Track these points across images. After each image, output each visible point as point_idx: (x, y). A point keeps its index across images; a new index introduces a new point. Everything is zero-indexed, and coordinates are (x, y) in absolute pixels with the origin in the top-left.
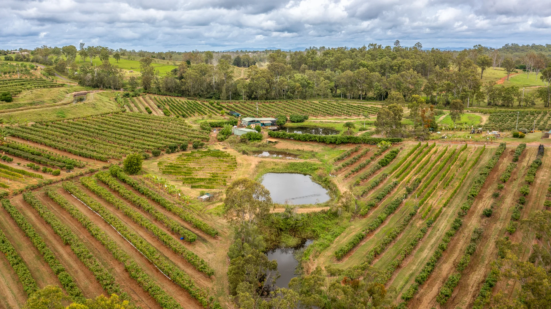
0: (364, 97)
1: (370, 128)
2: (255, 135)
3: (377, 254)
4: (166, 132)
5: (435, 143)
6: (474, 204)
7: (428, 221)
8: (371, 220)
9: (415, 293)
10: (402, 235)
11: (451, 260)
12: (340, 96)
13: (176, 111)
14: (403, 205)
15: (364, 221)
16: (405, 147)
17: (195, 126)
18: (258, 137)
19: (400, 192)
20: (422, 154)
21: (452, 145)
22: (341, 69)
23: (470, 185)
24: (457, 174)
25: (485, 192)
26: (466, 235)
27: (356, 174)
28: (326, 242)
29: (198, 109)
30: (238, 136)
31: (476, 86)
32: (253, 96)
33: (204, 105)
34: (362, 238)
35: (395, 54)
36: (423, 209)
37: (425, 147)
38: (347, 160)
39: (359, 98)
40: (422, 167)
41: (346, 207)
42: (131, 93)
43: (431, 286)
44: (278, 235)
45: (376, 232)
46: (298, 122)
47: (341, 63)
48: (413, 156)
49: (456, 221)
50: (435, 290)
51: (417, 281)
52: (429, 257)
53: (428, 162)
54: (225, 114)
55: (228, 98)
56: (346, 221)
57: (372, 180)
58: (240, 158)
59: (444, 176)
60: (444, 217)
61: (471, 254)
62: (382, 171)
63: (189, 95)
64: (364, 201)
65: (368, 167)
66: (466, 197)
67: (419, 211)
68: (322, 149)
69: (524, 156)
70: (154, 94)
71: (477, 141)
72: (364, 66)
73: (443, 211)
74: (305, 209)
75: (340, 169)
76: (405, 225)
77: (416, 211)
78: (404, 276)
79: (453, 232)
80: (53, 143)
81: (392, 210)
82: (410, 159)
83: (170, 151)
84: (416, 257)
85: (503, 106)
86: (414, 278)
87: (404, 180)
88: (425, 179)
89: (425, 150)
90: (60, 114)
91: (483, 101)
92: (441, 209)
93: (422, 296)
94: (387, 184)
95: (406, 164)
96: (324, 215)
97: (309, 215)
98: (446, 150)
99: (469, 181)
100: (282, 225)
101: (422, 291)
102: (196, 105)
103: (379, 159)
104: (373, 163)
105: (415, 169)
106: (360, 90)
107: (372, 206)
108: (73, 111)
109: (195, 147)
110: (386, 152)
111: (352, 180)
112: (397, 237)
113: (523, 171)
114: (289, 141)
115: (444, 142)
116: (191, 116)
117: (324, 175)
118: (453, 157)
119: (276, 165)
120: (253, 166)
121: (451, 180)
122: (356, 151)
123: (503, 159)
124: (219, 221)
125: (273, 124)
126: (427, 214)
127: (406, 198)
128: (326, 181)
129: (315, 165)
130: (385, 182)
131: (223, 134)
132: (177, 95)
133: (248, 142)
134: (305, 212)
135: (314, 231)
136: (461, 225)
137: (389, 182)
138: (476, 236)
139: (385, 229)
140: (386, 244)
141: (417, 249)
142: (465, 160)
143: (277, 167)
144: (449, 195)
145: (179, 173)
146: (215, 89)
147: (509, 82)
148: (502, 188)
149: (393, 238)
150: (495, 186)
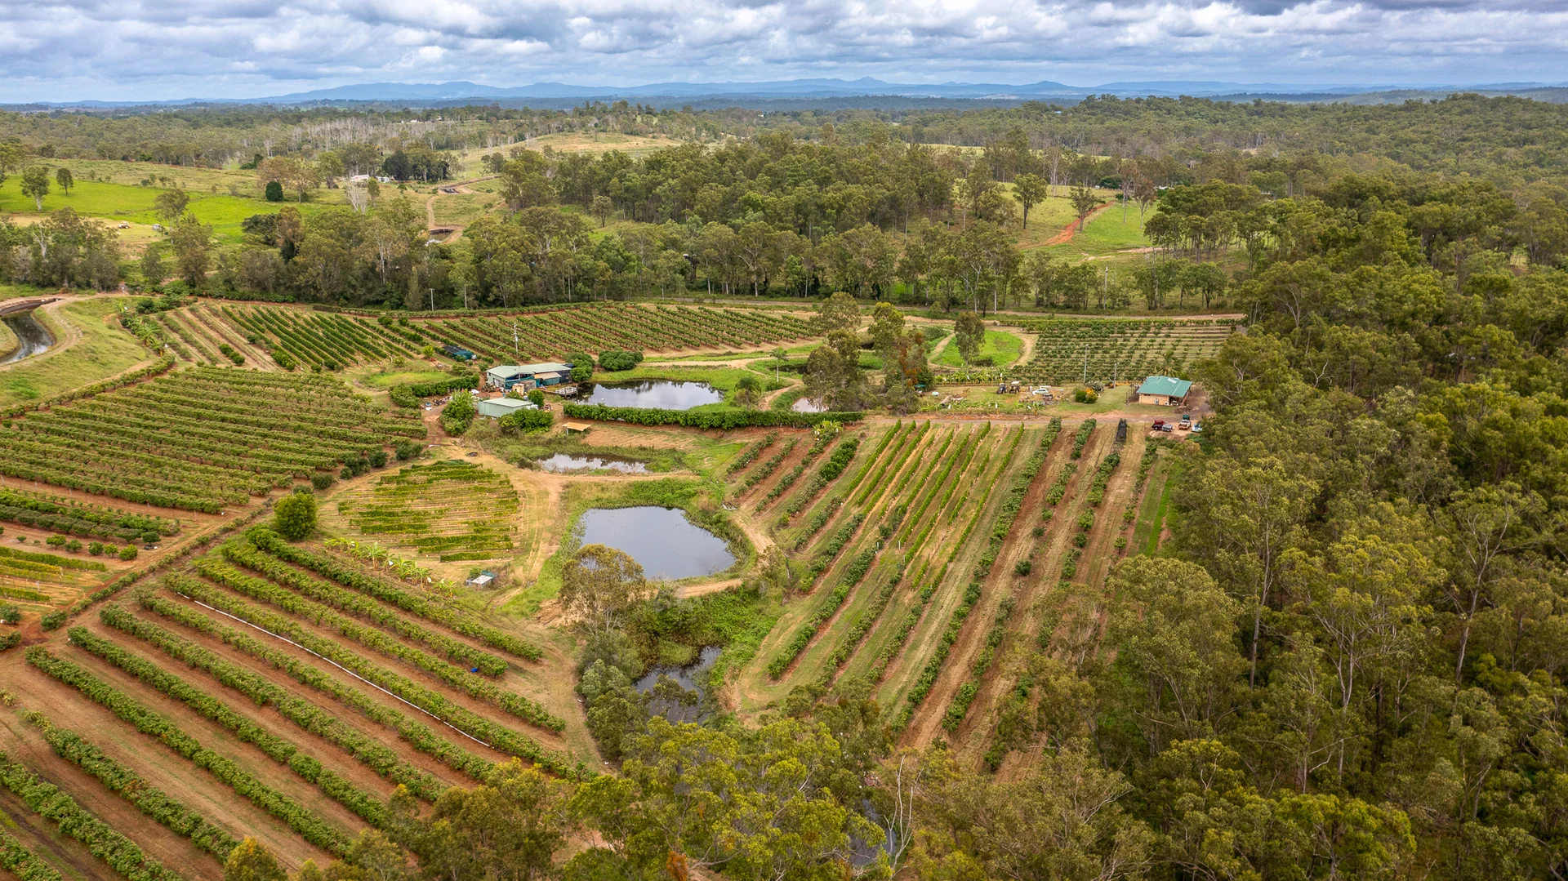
0: (762, 288)
1: (789, 379)
2: (536, 415)
3: (840, 662)
4: (314, 421)
5: (929, 422)
6: (1002, 552)
7: (923, 593)
8: (821, 599)
9: (909, 720)
10: (879, 622)
11: (966, 658)
12: (704, 288)
13: (301, 349)
14: (876, 563)
15: (808, 600)
16: (870, 433)
17: (376, 397)
18: (543, 421)
19: (868, 536)
20: (905, 448)
21: (961, 425)
22: (701, 214)
23: (996, 514)
24: (972, 491)
25: (1020, 527)
26: (989, 611)
27: (778, 501)
28: (748, 649)
29: (357, 341)
30: (489, 417)
31: (1010, 263)
32: (491, 298)
33: (368, 326)
34: (810, 635)
35: (826, 171)
36: (913, 568)
37: (910, 432)
38: (754, 469)
39: (752, 292)
40: (907, 480)
41: (771, 575)
42: (158, 299)
43: (933, 705)
44: (653, 645)
45: (833, 622)
46: (620, 369)
47: (699, 195)
48: (887, 452)
49: (972, 588)
50: (940, 711)
51: (911, 699)
52: (928, 657)
53: (917, 467)
54: (434, 354)
55: (426, 306)
56: (774, 604)
57: (813, 511)
58: (519, 478)
59: (948, 497)
60: (951, 581)
61: (995, 646)
62: (828, 491)
63: (315, 299)
64: (802, 560)
65: (799, 482)
66: (987, 540)
67: (906, 573)
68: (694, 444)
69: (1092, 445)
70: (217, 297)
71: (1009, 414)
72: (755, 206)
73: (949, 570)
74: (693, 588)
75: (743, 491)
76: (882, 604)
77: (901, 575)
78: (890, 693)
79: (964, 610)
80: (67, 476)
81: (856, 575)
82: (881, 460)
83: (350, 472)
84: (907, 659)
85: (1067, 307)
86: (905, 696)
87: (874, 509)
88: (913, 504)
89: (912, 437)
90: (21, 389)
91: (1026, 297)
92: (946, 566)
93: (920, 723)
94: (841, 519)
95: (874, 471)
96: (733, 597)
97: (705, 600)
98: (951, 436)
99: (994, 506)
100: (657, 625)
101: (920, 714)
102: (345, 326)
103: (819, 463)
104: (807, 472)
105: (893, 484)
106: (752, 273)
107: (820, 571)
108: (49, 375)
109: (403, 458)
110: (832, 445)
111: (771, 516)
112: (871, 626)
113: (1087, 478)
114: (615, 425)
115: (947, 415)
116: (347, 365)
117: (712, 508)
118: (963, 453)
119: (603, 489)
120: (554, 497)
121: (962, 504)
122: (769, 445)
123: (1055, 452)
124: (529, 628)
125: (564, 379)
126: (920, 578)
127: (881, 548)
128: (719, 521)
129: (687, 485)
130: (838, 515)
131: (454, 415)
132: (281, 298)
133: (521, 433)
134: (698, 594)
135: (719, 630)
136: (979, 594)
137: (846, 514)
138: (1004, 613)
139: (849, 614)
140: (854, 642)
141: (907, 645)
142: (987, 460)
143: (606, 495)
144: (958, 536)
145: (401, 528)
146: (388, 278)
147: (1082, 236)
148: (1049, 517)
149: (865, 629)
150: (1038, 513)
